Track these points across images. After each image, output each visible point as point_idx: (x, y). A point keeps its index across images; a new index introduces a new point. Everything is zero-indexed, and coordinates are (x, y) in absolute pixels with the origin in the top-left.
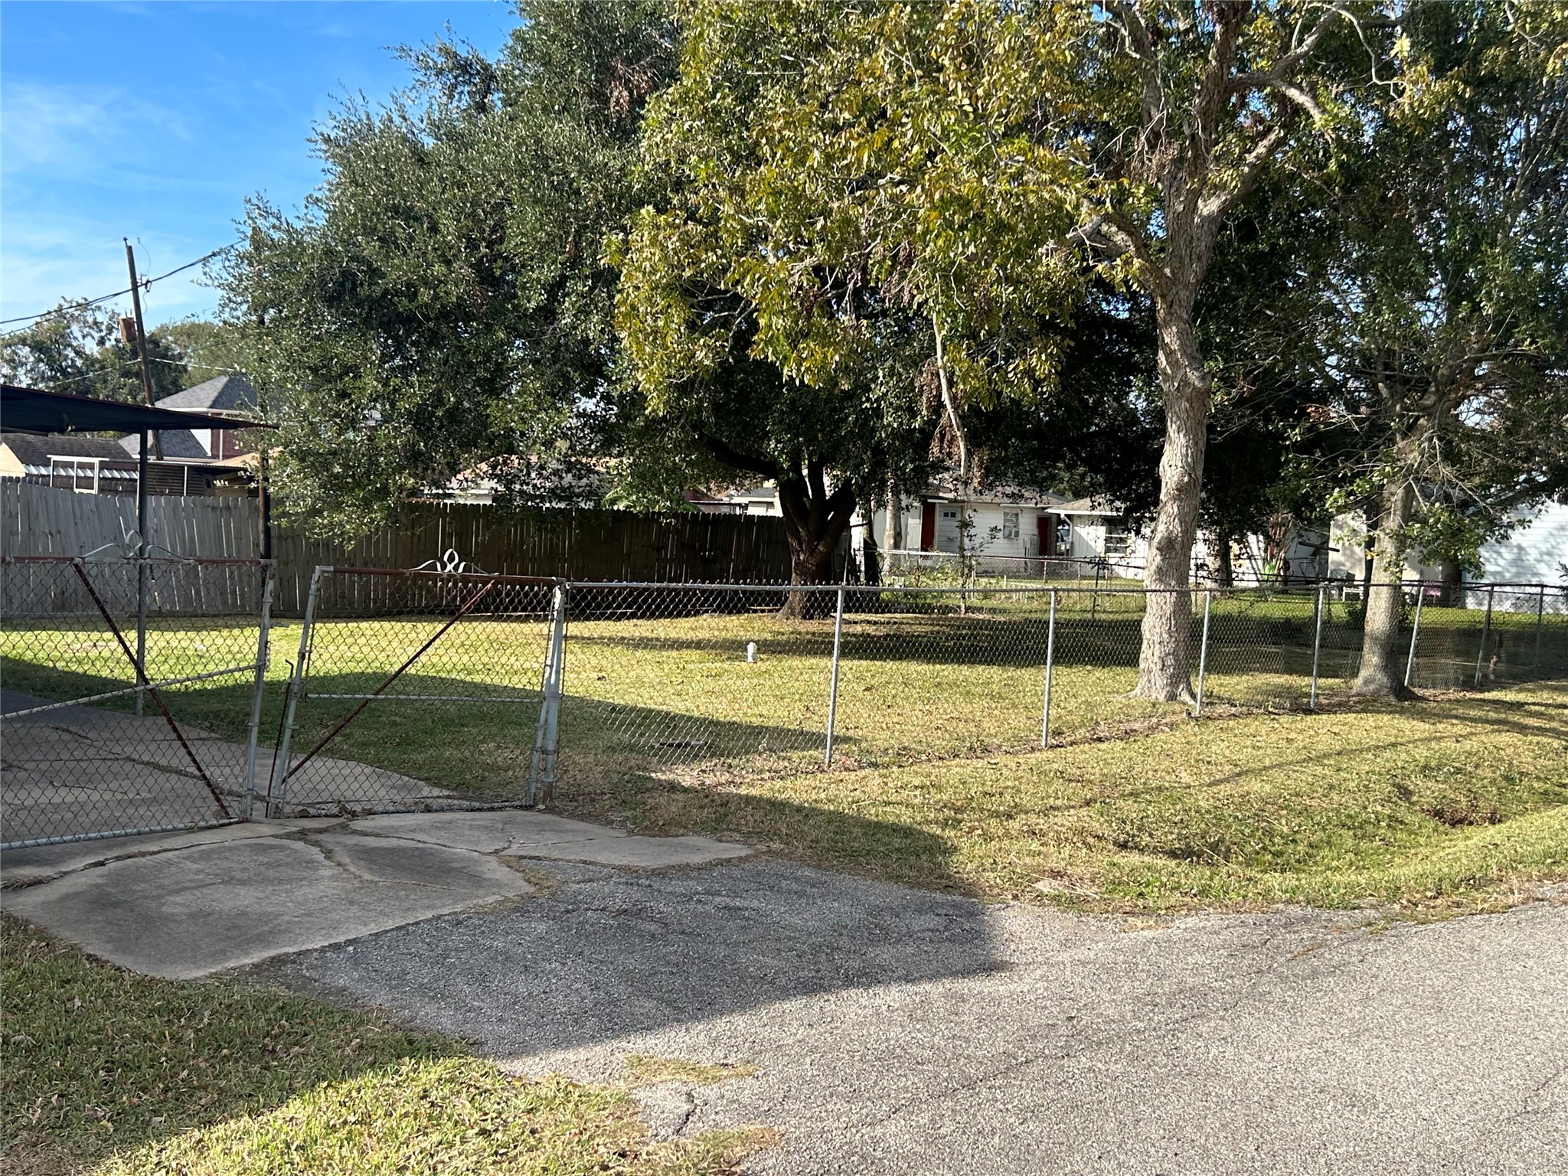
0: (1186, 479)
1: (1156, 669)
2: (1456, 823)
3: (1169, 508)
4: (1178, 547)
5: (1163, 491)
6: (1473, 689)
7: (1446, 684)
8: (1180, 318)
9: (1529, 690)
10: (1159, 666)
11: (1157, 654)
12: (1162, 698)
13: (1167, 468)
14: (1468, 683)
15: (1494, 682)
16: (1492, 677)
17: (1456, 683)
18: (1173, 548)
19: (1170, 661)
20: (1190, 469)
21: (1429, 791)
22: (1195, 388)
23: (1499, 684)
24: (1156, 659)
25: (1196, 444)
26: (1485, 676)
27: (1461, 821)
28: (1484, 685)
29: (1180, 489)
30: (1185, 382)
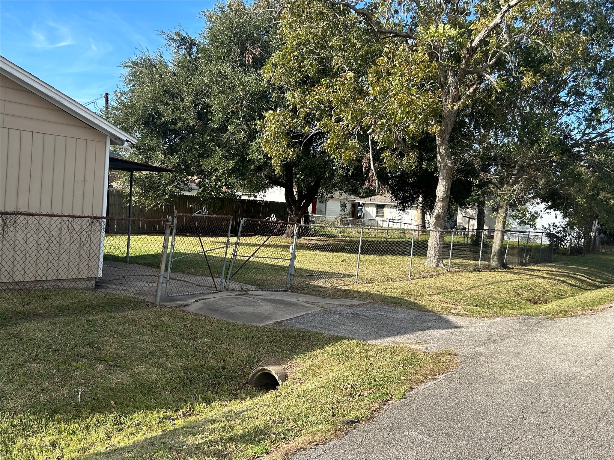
0: (445, 195)
1: (433, 256)
2: (535, 303)
3: (439, 205)
4: (441, 217)
5: (437, 199)
6: (522, 265)
7: (515, 264)
8: (446, 144)
9: (541, 266)
10: (434, 255)
11: (433, 251)
12: (434, 265)
13: (439, 191)
14: (521, 264)
15: (528, 263)
16: (528, 262)
17: (518, 264)
18: (440, 218)
19: (437, 254)
20: (446, 192)
21: (525, 294)
22: (449, 166)
23: (529, 264)
24: (433, 253)
25: (448, 184)
26: (526, 262)
27: (536, 303)
28: (526, 264)
29: (443, 199)
30: (446, 165)
